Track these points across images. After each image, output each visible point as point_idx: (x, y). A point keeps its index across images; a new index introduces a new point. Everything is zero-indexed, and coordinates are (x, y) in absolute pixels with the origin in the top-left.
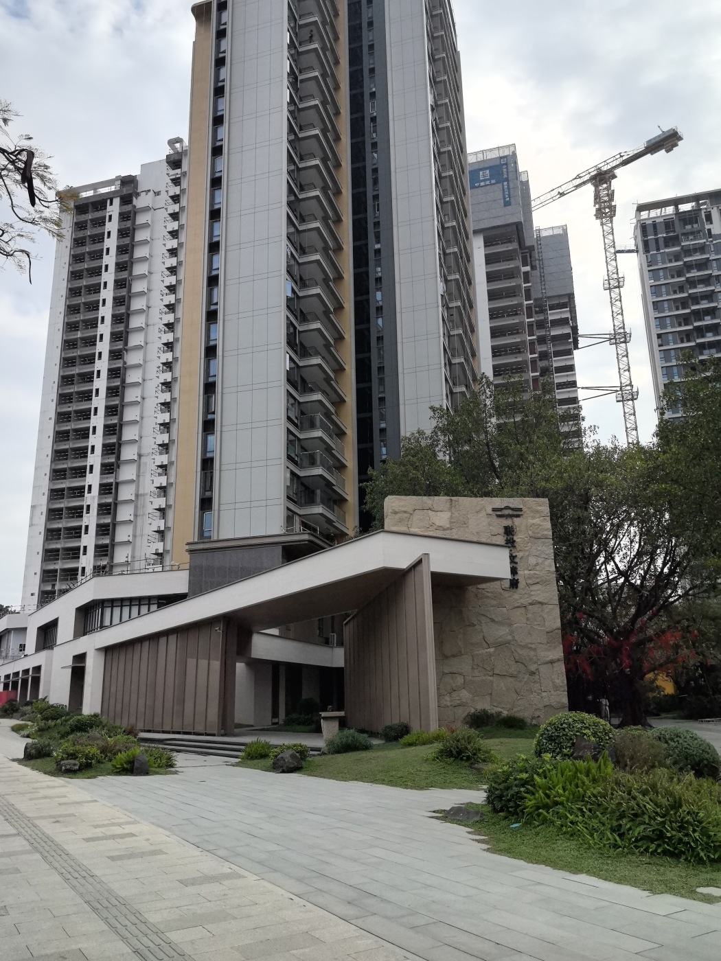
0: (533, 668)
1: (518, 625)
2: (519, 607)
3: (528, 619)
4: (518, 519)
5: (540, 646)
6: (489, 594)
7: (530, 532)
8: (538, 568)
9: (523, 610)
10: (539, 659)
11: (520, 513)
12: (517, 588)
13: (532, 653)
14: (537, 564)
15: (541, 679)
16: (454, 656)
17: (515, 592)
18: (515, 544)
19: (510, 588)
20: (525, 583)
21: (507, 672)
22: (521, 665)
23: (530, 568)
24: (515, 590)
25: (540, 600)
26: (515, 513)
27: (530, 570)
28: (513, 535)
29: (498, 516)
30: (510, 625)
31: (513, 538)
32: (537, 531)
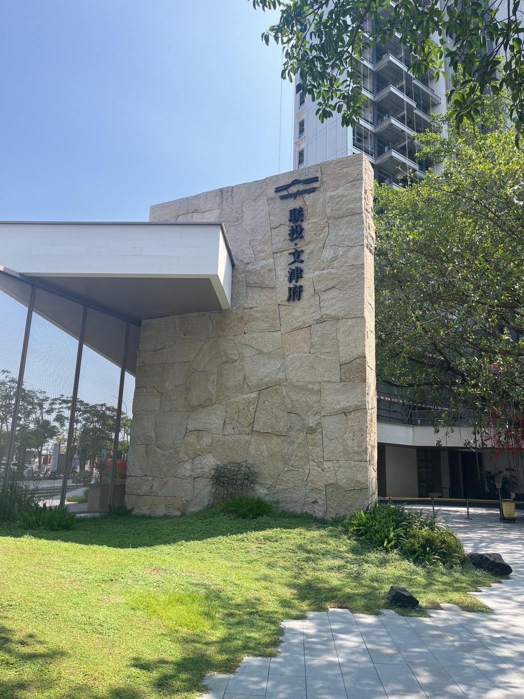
0: (312, 422)
1: (296, 355)
2: (300, 328)
3: (312, 346)
4: (312, 195)
5: (328, 386)
6: (258, 315)
7: (328, 211)
8: (335, 264)
9: (304, 333)
10: (323, 408)
11: (315, 185)
12: (299, 300)
13: (314, 398)
14: (335, 258)
15: (325, 439)
16: (202, 406)
17: (296, 306)
18: (304, 233)
19: (289, 300)
20: (312, 291)
21: (272, 428)
22: (294, 418)
23: (323, 266)
24: (296, 303)
25: (333, 314)
26: (308, 187)
27: (324, 269)
28: (302, 221)
29: (283, 198)
30: (284, 357)
31: (300, 226)
32: (338, 206)
